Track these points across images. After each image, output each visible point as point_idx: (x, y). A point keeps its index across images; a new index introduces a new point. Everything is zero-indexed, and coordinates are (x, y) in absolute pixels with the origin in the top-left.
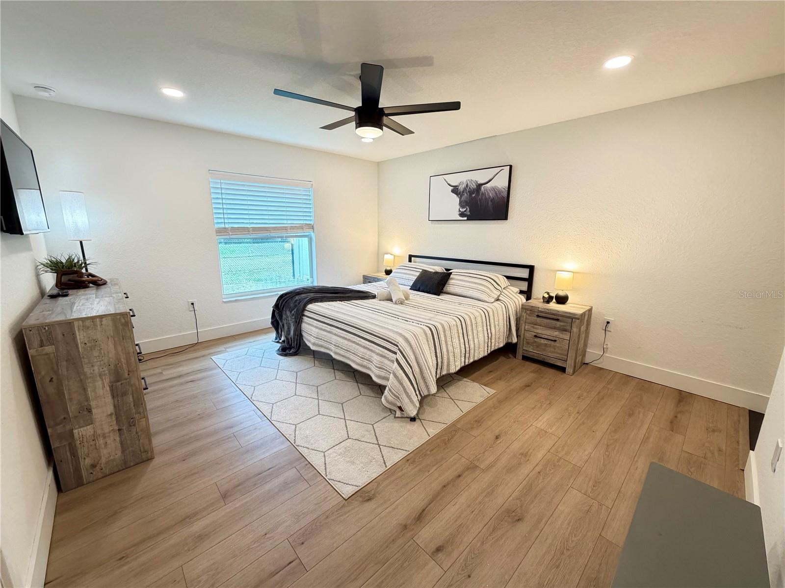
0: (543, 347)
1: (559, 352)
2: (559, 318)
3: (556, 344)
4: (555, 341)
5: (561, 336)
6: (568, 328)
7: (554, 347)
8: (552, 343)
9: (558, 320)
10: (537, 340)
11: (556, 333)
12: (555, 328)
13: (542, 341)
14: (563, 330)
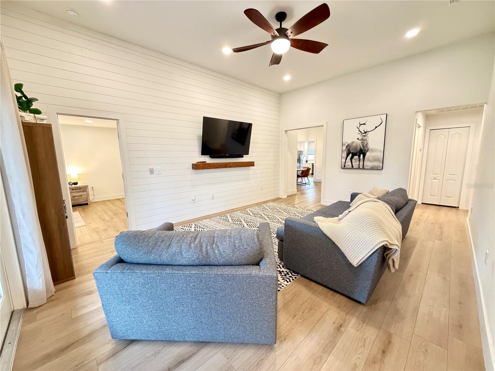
0: (78, 200)
1: (84, 199)
2: (81, 188)
3: (82, 197)
4: (82, 196)
5: (83, 193)
6: (85, 190)
7: (82, 198)
8: (81, 197)
9: (81, 189)
10: (75, 198)
11: (81, 193)
12: (80, 192)
13: (77, 198)
14: (83, 191)
